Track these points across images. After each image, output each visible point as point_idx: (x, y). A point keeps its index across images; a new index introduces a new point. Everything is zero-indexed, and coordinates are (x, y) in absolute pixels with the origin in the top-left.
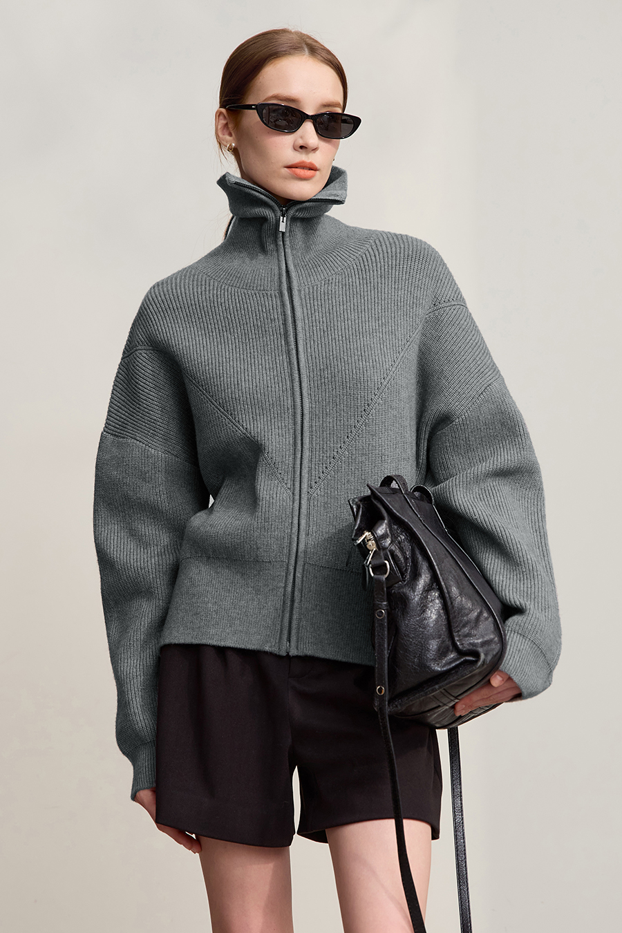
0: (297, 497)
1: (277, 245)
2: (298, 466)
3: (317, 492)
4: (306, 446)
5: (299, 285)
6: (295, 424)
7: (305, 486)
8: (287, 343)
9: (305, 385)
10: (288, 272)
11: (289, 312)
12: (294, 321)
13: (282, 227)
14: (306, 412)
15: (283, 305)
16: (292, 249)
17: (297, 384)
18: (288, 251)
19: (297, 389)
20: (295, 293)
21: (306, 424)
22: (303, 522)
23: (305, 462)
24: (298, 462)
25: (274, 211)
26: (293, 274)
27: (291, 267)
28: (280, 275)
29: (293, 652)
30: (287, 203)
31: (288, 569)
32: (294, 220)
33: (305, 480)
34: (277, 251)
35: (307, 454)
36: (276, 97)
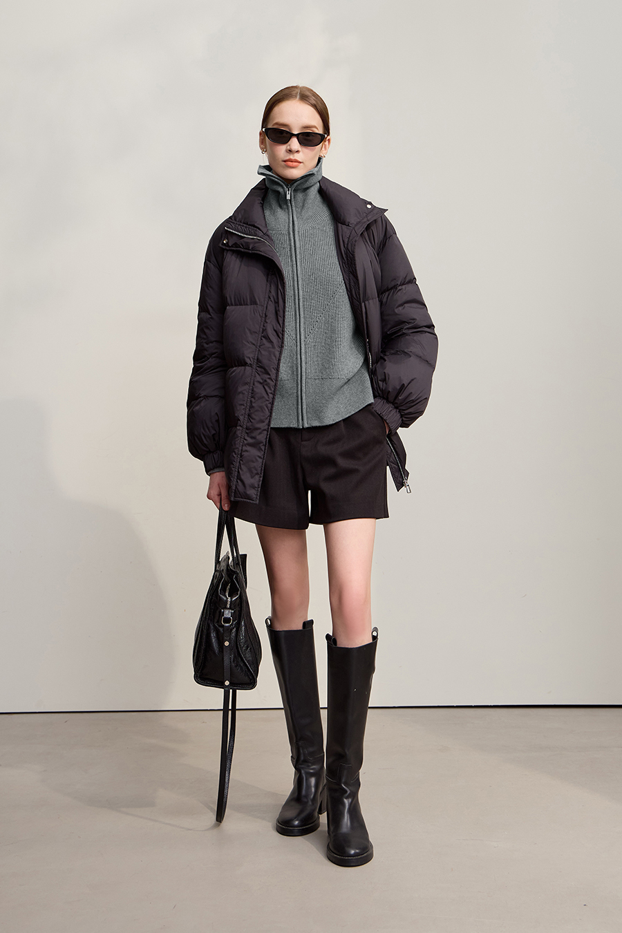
0: (299, 344)
1: (287, 206)
2: (298, 327)
3: (310, 340)
4: (302, 316)
5: (299, 229)
6: (295, 304)
7: (303, 337)
8: (292, 261)
9: (300, 283)
10: (293, 221)
11: (293, 244)
12: (295, 249)
13: (288, 197)
14: (301, 298)
15: (290, 240)
16: (296, 207)
17: (296, 283)
18: (294, 208)
19: (296, 286)
20: (296, 233)
21: (301, 304)
22: (303, 357)
23: (302, 324)
24: (298, 325)
25: (283, 188)
26: (296, 223)
27: (295, 219)
28: (289, 222)
29: (306, 425)
30: (290, 182)
31: (297, 382)
32: (296, 191)
33: (302, 335)
34: (288, 209)
35: (302, 320)
36: (277, 124)
